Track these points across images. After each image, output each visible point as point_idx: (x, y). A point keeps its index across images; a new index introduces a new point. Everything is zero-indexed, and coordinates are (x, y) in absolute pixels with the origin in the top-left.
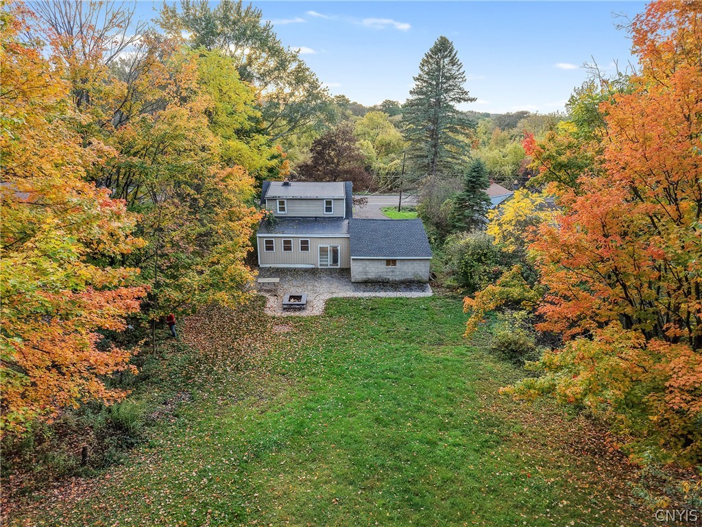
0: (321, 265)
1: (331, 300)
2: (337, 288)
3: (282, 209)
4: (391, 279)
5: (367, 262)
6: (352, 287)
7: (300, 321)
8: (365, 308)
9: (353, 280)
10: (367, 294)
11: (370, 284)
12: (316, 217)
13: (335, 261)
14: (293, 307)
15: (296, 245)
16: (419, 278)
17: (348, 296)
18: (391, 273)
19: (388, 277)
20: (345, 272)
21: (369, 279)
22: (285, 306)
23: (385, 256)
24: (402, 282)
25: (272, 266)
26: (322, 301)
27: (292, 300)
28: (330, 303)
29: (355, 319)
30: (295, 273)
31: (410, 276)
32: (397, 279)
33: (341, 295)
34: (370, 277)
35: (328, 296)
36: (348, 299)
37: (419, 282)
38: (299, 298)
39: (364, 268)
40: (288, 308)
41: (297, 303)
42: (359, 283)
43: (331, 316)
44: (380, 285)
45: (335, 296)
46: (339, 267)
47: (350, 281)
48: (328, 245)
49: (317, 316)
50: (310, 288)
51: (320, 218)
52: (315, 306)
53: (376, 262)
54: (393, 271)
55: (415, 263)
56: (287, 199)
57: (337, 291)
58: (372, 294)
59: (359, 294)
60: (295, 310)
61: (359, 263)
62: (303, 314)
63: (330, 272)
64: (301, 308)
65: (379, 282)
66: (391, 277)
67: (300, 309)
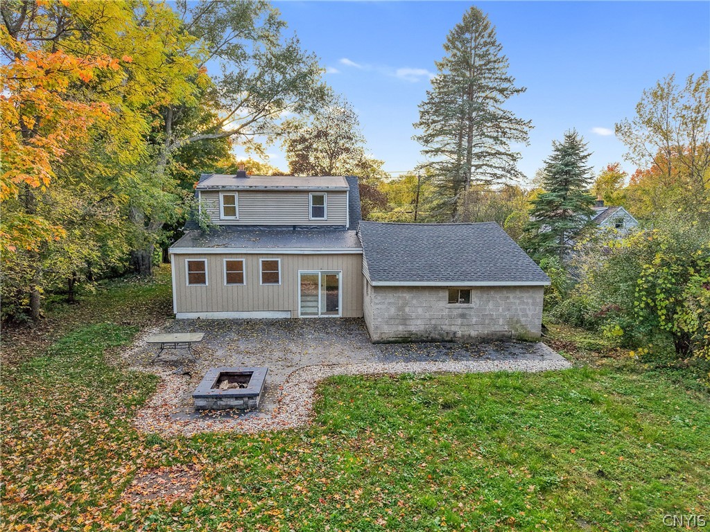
0: (302, 314)
1: (330, 381)
2: (341, 353)
3: (230, 211)
4: (459, 334)
5: (407, 296)
6: (377, 351)
7: (235, 451)
8: (427, 404)
9: (375, 337)
10: (416, 367)
11: (414, 346)
12: (294, 227)
13: (332, 305)
14: (223, 403)
15: (252, 270)
16: (522, 331)
17: (371, 371)
18: (459, 321)
19: (453, 329)
20: (356, 325)
21: (411, 333)
22: (201, 403)
23: (447, 279)
24: (485, 340)
25: (203, 316)
26: (304, 386)
27: (225, 385)
28: (327, 390)
29: (411, 439)
30: (248, 327)
31: (501, 327)
32: (473, 333)
33: (355, 369)
34: (413, 329)
35: (319, 374)
36: (375, 378)
37: (521, 340)
38: (242, 378)
39: (401, 309)
40: (206, 408)
41: (238, 391)
42: (389, 342)
43: (333, 432)
44: (438, 347)
45: (338, 371)
46: (340, 315)
47: (369, 340)
48: (318, 269)
49: (290, 431)
50: (277, 354)
51: (301, 227)
52: (287, 400)
53: (426, 294)
54: (463, 316)
55: (511, 296)
56: (239, 191)
57: (343, 360)
58: (432, 367)
59: (398, 367)
60: (228, 412)
61: (391, 297)
62: (250, 425)
63: (323, 325)
64: (248, 407)
65: (433, 340)
66: (459, 329)
67: (242, 411)
